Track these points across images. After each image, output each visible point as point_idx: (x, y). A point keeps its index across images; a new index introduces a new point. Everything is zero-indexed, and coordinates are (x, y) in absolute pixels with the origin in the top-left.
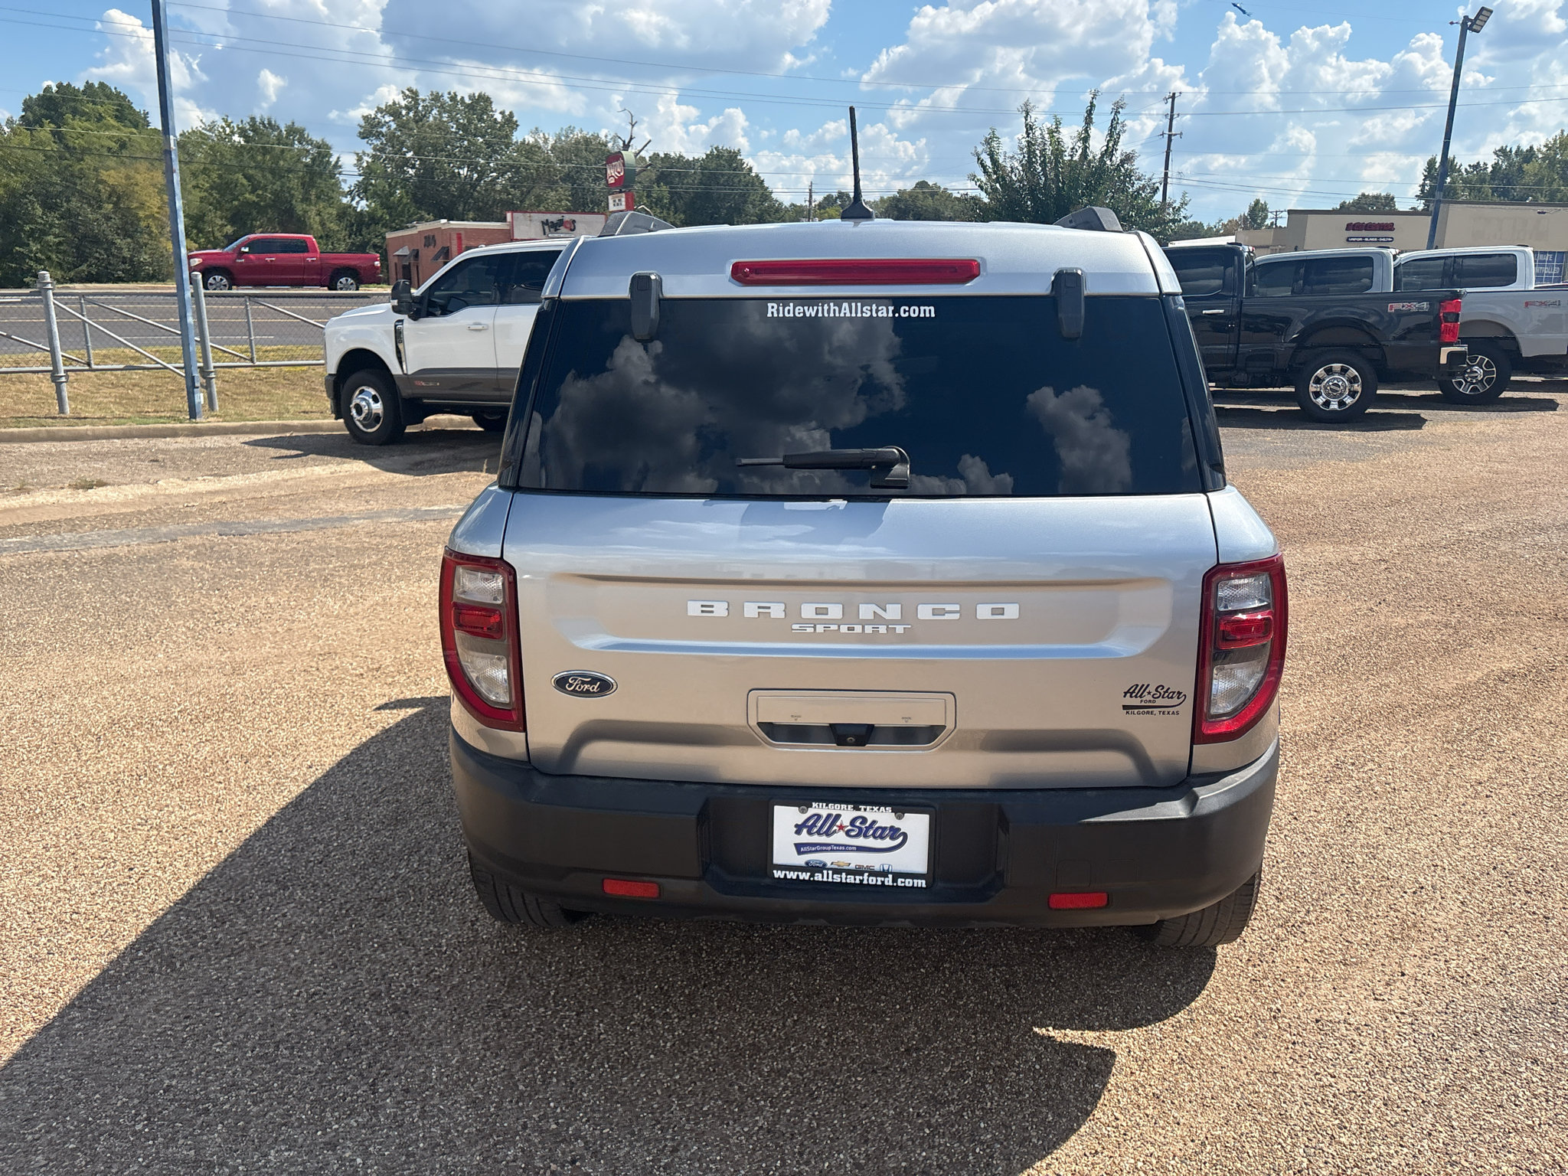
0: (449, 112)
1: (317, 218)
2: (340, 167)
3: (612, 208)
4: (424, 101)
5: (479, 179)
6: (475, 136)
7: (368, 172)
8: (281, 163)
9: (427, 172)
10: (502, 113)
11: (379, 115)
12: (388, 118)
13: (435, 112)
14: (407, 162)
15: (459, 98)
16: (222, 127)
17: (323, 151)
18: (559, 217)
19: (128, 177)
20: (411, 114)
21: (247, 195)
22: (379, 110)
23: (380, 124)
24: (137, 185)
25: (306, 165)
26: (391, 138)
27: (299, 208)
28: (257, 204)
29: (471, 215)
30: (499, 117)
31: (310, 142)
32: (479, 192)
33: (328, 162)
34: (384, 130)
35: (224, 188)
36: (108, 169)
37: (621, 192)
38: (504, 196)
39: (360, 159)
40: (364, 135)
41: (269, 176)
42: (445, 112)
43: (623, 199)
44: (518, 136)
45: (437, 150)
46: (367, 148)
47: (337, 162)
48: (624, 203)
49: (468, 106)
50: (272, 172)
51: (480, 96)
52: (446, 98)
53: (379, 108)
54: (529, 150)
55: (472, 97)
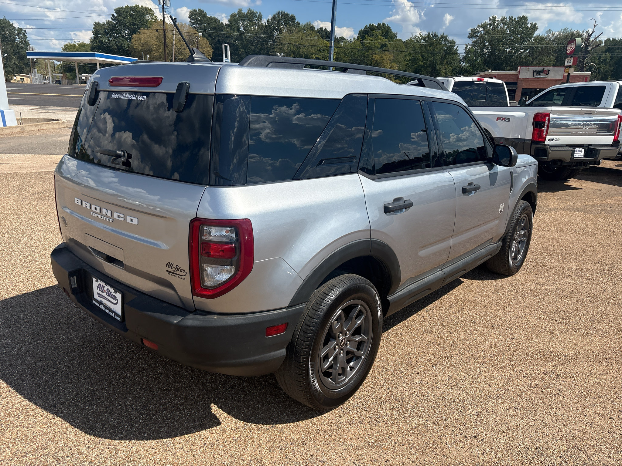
0: (508, 25)
1: (444, 71)
2: (457, 50)
3: (566, 64)
4: (498, 21)
5: (515, 53)
6: (517, 34)
7: (468, 52)
8: (436, 50)
9: (493, 50)
10: (531, 24)
11: (478, 28)
12: (481, 29)
13: (502, 25)
14: (485, 47)
15: (513, 18)
16: (419, 37)
17: (453, 43)
18: (542, 68)
19: (382, 57)
20: (491, 27)
21: (420, 63)
22: (479, 26)
23: (478, 32)
24: (384, 60)
25: (444, 50)
26: (481, 37)
27: (438, 67)
28: (423, 66)
29: (508, 68)
30: (529, 26)
31: (448, 41)
32: (513, 59)
33: (453, 48)
34: (479, 34)
35: (414, 60)
36: (375, 54)
37: (572, 57)
38: (524, 60)
39: (467, 47)
40: (470, 37)
41: (430, 55)
42: (506, 25)
43: (572, 60)
44: (536, 34)
45: (499, 41)
46: (470, 42)
47: (456, 49)
48: (572, 62)
49: (516, 22)
50: (431, 54)
51: (522, 17)
52: (508, 19)
53: (478, 26)
54: (540, 39)
55: (519, 18)
